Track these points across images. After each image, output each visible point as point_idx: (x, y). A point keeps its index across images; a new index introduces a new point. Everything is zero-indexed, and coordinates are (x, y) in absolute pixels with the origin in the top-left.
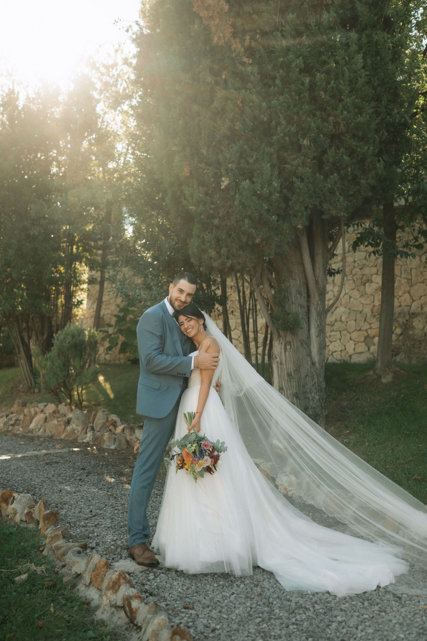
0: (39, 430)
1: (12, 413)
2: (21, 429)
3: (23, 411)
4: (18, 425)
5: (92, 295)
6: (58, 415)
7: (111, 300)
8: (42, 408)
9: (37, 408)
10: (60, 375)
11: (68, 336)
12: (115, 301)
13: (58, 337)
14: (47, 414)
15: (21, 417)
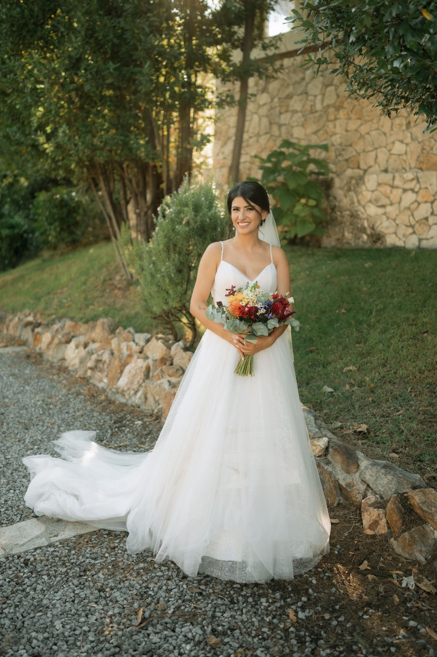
0: (136, 392)
1: (94, 341)
2: (105, 380)
3: (109, 343)
4: (101, 371)
5: (221, 133)
6: (171, 371)
7: (251, 141)
8: (142, 343)
9: (132, 343)
10: (171, 292)
11: (186, 209)
12: (258, 141)
13: (164, 210)
14: (150, 362)
15: (106, 357)
